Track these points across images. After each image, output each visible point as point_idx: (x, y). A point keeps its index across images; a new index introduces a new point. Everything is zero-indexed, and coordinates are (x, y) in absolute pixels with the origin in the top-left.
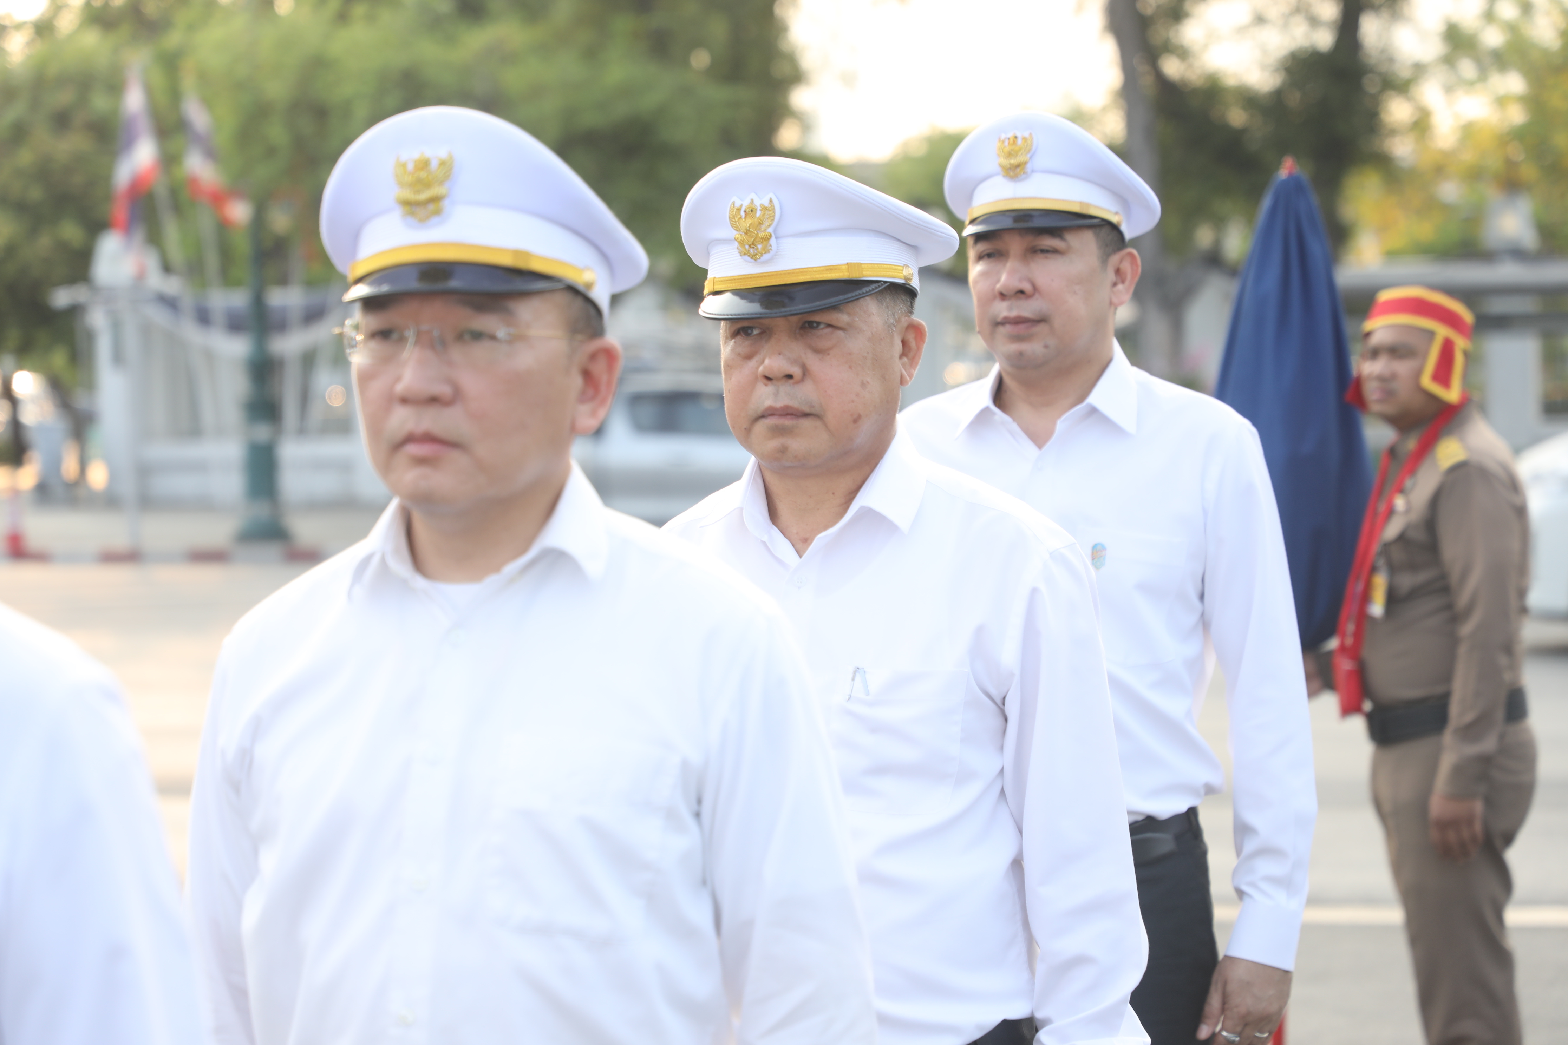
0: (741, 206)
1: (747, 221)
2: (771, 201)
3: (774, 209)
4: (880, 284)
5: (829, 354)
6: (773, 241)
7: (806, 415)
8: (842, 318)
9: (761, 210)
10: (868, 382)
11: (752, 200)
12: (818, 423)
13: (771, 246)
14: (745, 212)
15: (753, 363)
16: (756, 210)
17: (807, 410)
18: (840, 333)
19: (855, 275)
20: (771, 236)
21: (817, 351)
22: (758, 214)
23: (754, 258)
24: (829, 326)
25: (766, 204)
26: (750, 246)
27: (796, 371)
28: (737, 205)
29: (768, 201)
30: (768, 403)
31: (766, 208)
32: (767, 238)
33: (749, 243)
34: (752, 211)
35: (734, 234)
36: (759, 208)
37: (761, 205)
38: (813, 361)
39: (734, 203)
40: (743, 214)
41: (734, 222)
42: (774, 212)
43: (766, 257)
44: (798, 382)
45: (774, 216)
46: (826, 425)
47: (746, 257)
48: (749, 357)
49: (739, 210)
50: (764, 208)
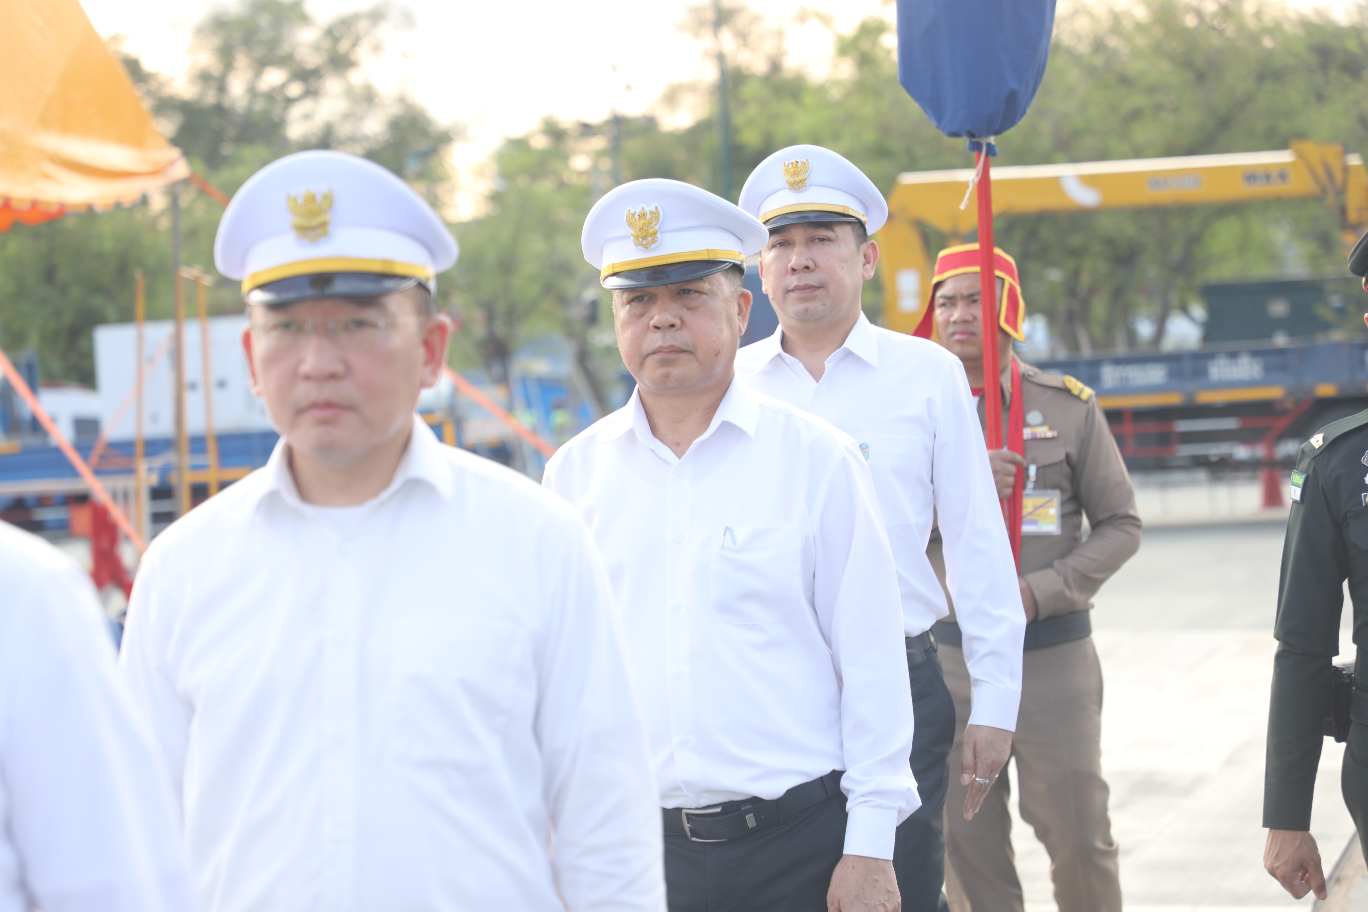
0: (635, 212)
1: (640, 221)
2: (656, 208)
3: (659, 213)
4: (727, 264)
5: (697, 311)
6: (659, 235)
7: (683, 351)
8: (706, 286)
9: (650, 214)
10: (723, 329)
11: (643, 208)
12: (691, 357)
13: (657, 238)
14: (639, 215)
15: (645, 319)
16: (646, 214)
17: (685, 348)
18: (705, 297)
19: (712, 257)
20: (657, 232)
21: (689, 309)
22: (648, 216)
23: (646, 247)
24: (697, 292)
25: (653, 210)
26: (643, 239)
27: (677, 322)
28: (632, 212)
29: (655, 208)
30: (659, 344)
31: (653, 213)
32: (655, 233)
33: (643, 237)
34: (644, 215)
35: (631, 231)
36: (648, 213)
37: (650, 211)
38: (687, 315)
39: (629, 211)
40: (637, 217)
41: (630, 224)
42: (659, 215)
43: (654, 245)
44: (677, 330)
45: (659, 218)
46: (697, 358)
47: (640, 247)
48: (641, 316)
49: (634, 215)
50: (652, 213)
